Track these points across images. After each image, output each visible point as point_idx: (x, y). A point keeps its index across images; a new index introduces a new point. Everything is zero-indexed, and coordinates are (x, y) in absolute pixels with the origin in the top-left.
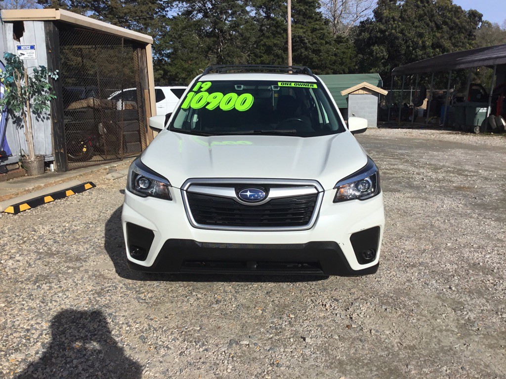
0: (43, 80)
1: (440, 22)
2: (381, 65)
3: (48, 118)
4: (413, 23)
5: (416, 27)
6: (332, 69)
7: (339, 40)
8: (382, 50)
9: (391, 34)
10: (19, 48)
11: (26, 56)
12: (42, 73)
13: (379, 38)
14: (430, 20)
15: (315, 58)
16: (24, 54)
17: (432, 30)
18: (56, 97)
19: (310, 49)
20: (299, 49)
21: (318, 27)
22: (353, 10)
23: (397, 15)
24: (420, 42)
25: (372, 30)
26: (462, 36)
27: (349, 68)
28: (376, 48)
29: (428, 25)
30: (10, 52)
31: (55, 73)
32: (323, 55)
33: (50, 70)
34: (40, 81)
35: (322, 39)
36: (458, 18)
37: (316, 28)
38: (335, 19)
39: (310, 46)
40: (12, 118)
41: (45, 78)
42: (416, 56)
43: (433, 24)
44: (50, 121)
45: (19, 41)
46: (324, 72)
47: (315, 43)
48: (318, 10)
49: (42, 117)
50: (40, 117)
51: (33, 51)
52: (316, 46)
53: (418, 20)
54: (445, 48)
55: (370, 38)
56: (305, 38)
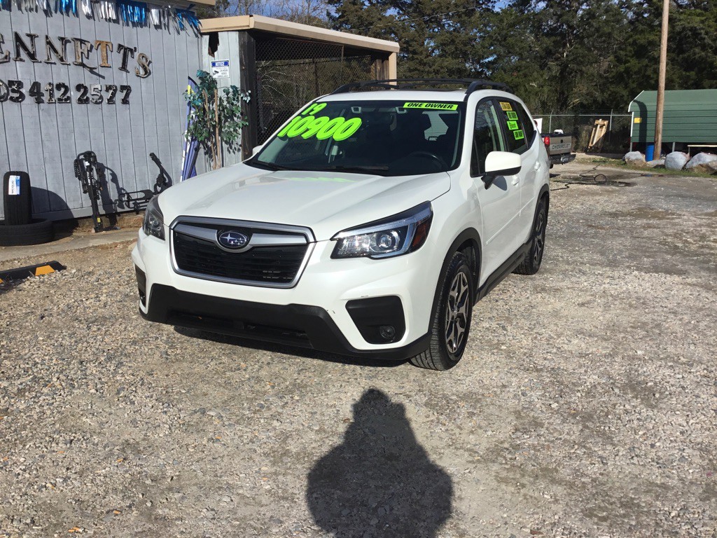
0: (235, 102)
3: (239, 150)
10: (214, 64)
11: (220, 74)
12: (234, 95)
16: (217, 72)
18: (247, 124)
19: (711, 48)
20: (691, 48)
30: (204, 70)
31: (247, 94)
33: (243, 91)
34: (232, 104)
39: (710, 42)
40: (204, 148)
41: (238, 101)
44: (240, 153)
45: (214, 56)
49: (233, 148)
50: (231, 148)
51: (227, 67)
56: (702, 31)
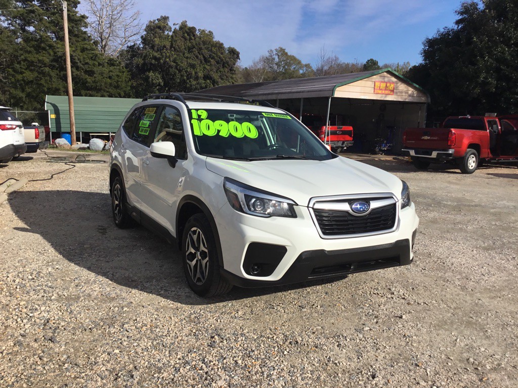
1: (207, 56)
2: (157, 92)
4: (184, 54)
5: (187, 58)
6: (107, 92)
7: (111, 62)
8: (157, 77)
9: (165, 62)
13: (154, 65)
14: (198, 52)
15: (89, 79)
17: (201, 62)
19: (83, 69)
21: (89, 47)
22: (121, 33)
23: (168, 44)
24: (193, 73)
25: (145, 57)
26: (226, 70)
27: (125, 92)
28: (151, 74)
29: (197, 57)
32: (98, 77)
35: (95, 60)
36: (222, 54)
37: (86, 48)
38: (102, 41)
42: (191, 86)
43: (201, 57)
46: (99, 94)
47: (87, 63)
48: (83, 29)
52: (89, 67)
53: (188, 51)
54: (214, 80)
55: (144, 64)
56: (76, 58)
